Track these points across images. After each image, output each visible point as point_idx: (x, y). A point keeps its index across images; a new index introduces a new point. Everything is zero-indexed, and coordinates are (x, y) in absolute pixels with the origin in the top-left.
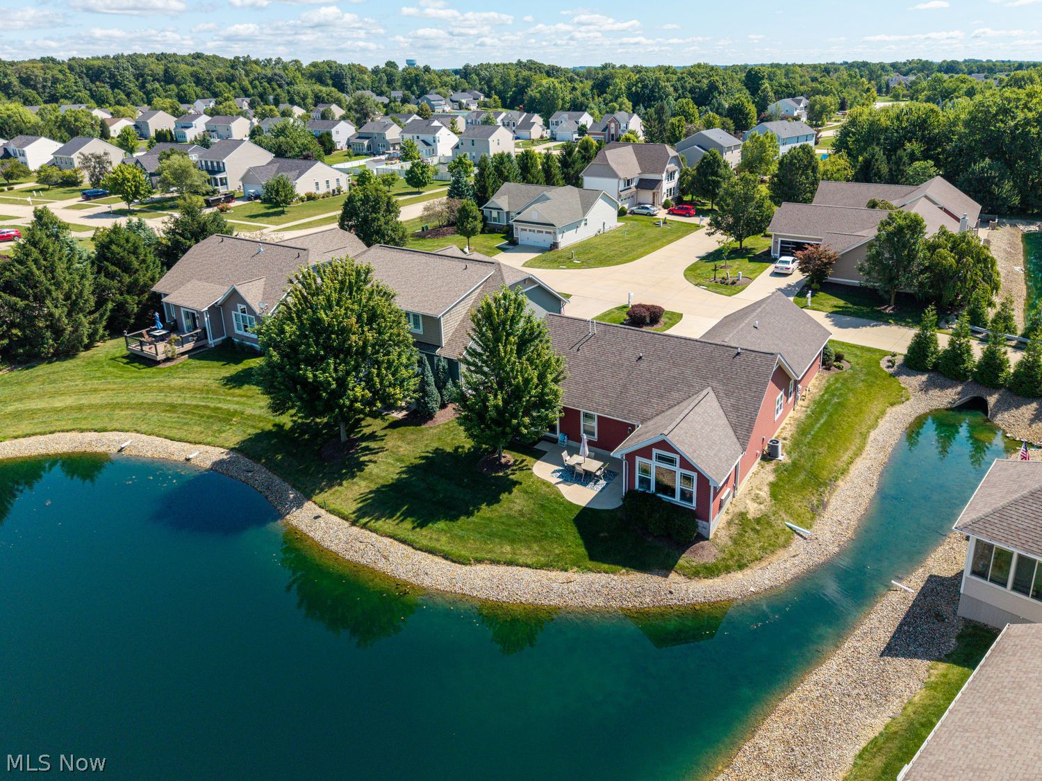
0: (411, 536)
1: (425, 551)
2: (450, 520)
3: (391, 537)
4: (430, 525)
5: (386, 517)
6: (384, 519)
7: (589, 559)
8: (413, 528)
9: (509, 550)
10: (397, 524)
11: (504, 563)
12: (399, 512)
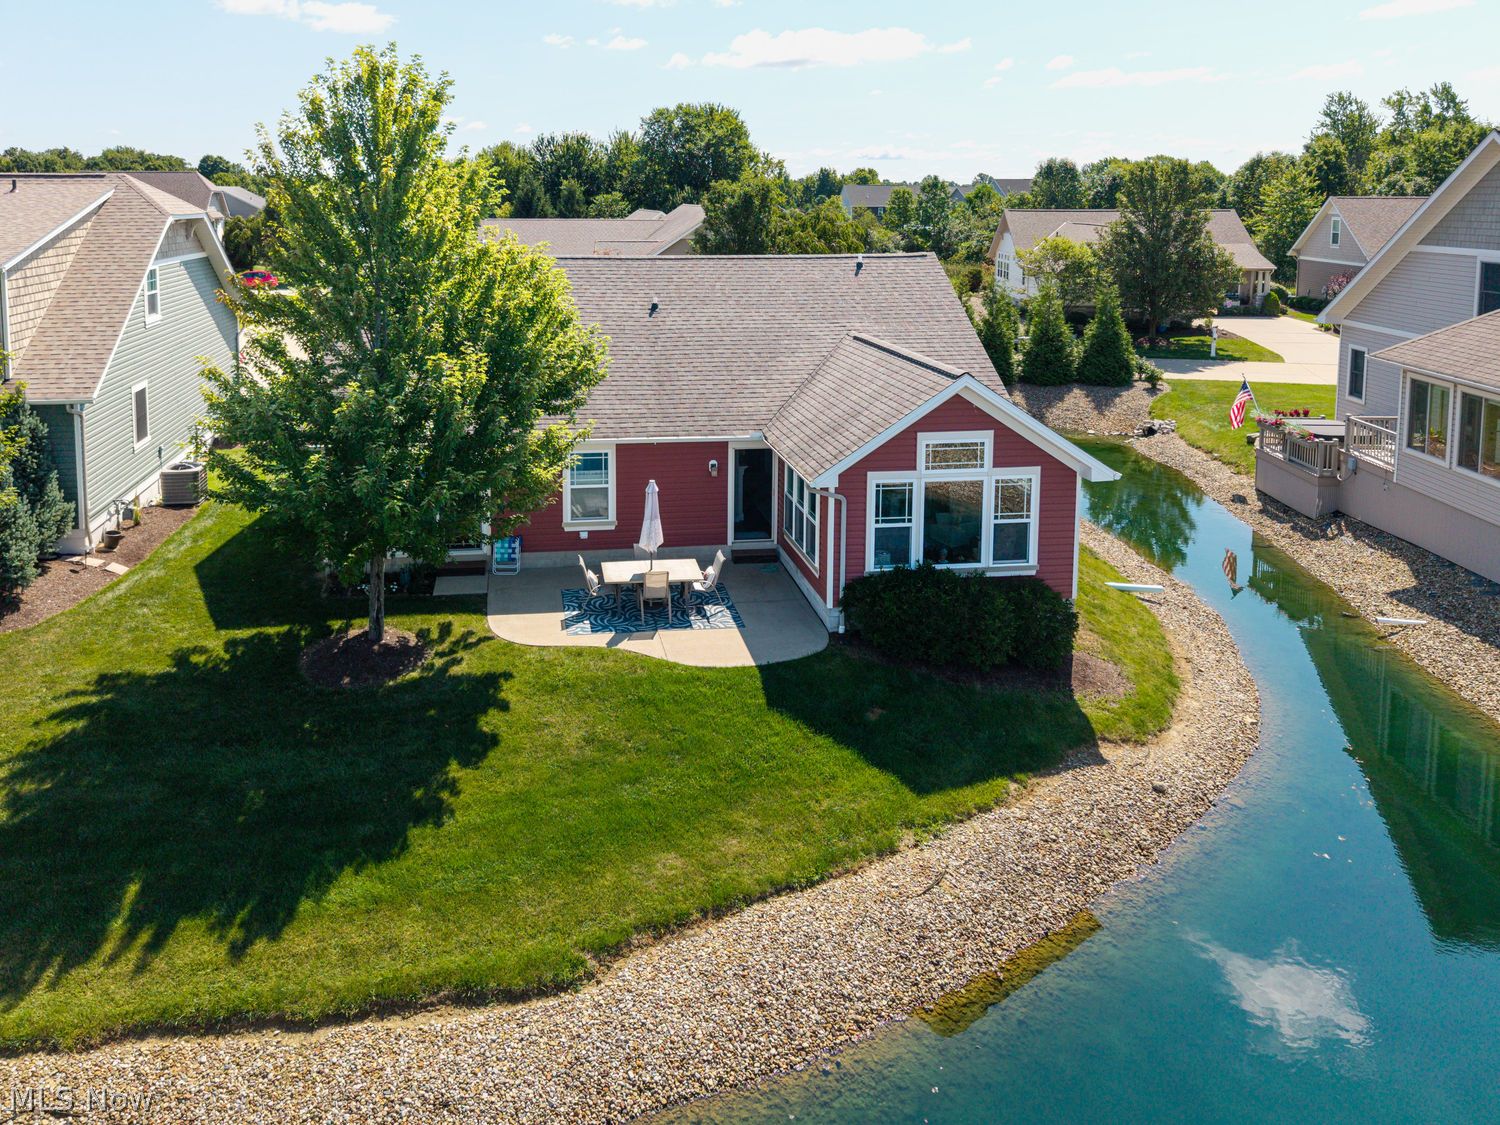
0: (246, 984)
1: (361, 1016)
2: (379, 859)
3: (139, 1032)
4: (305, 906)
5: (57, 961)
6: (50, 973)
7: (913, 790)
8: (237, 952)
9: (679, 863)
10: (141, 968)
11: (705, 914)
12: (115, 915)
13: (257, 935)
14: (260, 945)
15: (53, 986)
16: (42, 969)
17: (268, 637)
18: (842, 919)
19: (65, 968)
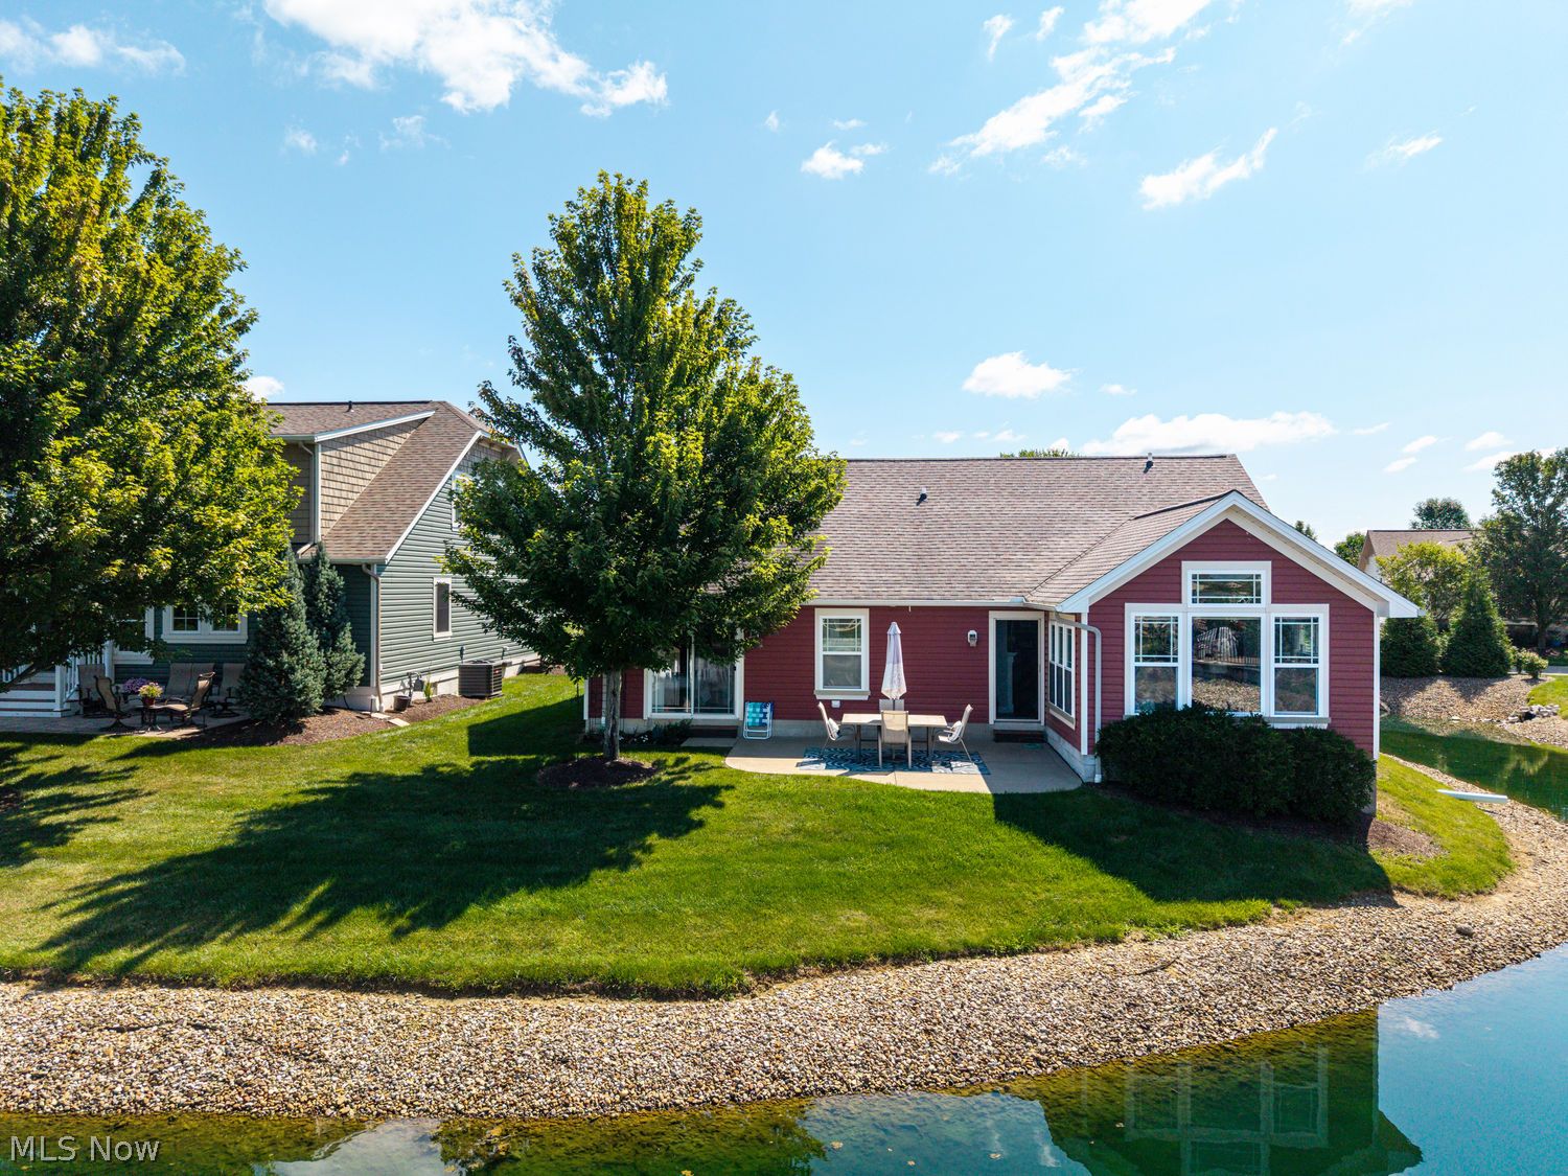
2: (556, 886)
4: (474, 910)
5: (237, 927)
6: (227, 934)
7: (1151, 896)
8: (399, 934)
9: (865, 919)
10: (307, 938)
11: (884, 958)
12: (298, 902)
13: (422, 925)
14: (423, 933)
15: (227, 941)
16: (223, 931)
17: (515, 761)
18: (1040, 980)
19: (239, 933)
